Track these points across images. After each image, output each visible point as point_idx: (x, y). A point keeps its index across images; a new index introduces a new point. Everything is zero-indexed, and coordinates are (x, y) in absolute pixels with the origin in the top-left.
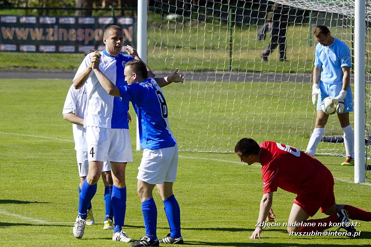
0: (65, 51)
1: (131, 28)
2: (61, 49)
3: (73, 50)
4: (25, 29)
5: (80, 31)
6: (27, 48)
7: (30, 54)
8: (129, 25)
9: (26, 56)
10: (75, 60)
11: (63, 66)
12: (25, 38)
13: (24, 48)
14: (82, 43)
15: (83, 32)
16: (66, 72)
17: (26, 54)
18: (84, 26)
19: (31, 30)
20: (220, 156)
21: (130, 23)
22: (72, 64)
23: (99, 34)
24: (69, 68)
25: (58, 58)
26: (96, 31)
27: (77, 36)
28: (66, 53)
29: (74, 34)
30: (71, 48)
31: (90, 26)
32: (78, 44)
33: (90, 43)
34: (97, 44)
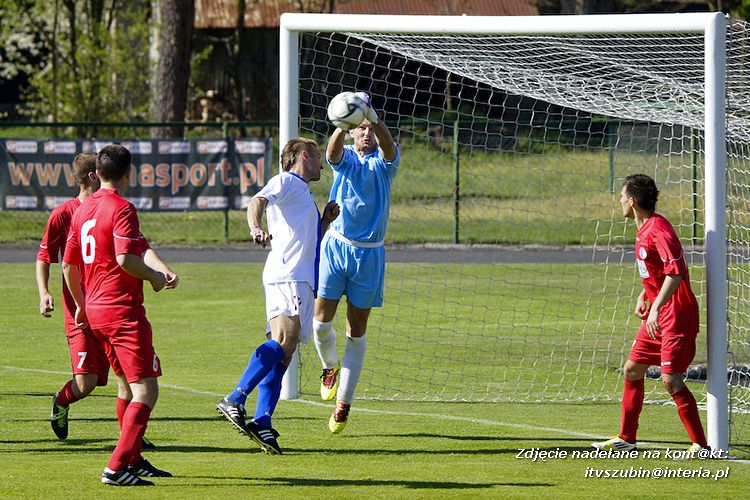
1: (261, 161)
3: (149, 206)
4: (53, 166)
5: (162, 168)
6: (56, 202)
8: (259, 156)
10: (152, 224)
12: (54, 183)
13: (53, 202)
14: (167, 192)
15: (167, 170)
18: (169, 159)
19: (66, 166)
20: (443, 407)
21: (261, 151)
23: (198, 173)
26: (194, 167)
27: (156, 177)
29: (150, 173)
30: (145, 202)
31: (182, 159)
32: (157, 193)
33: (182, 192)
34: (195, 193)
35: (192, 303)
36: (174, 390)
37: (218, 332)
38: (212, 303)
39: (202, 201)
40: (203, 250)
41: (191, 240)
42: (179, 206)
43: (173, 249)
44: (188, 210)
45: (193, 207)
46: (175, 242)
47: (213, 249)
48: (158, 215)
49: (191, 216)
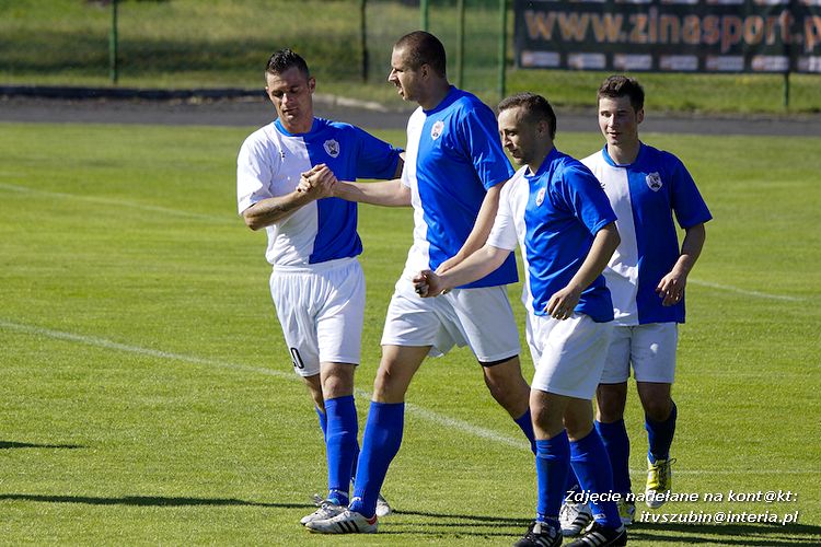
0: (675, 67)
2: (666, 62)
3: (694, 66)
4: (580, 17)
5: (710, 21)
6: (585, 61)
7: (592, 76)
9: (583, 79)
10: (696, 88)
11: (670, 102)
12: (580, 37)
13: (579, 60)
14: (716, 50)
15: (717, 23)
16: (676, 118)
17: (583, 74)
18: (721, 10)
19: (595, 17)
22: (692, 99)
23: (754, 29)
24: (682, 109)
25: (658, 83)
26: (749, 21)
27: (703, 31)
28: (676, 72)
29: (696, 27)
30: (690, 62)
31: (734, 10)
32: (704, 51)
33: (735, 50)
34: (750, 52)
35: (741, 185)
36: (716, 290)
37: (772, 220)
38: (766, 185)
39: (758, 62)
40: (758, 121)
41: (744, 108)
42: (731, 67)
43: (722, 119)
44: (741, 72)
45: (748, 69)
46: (724, 111)
47: (770, 121)
48: (705, 78)
49: (746, 79)
